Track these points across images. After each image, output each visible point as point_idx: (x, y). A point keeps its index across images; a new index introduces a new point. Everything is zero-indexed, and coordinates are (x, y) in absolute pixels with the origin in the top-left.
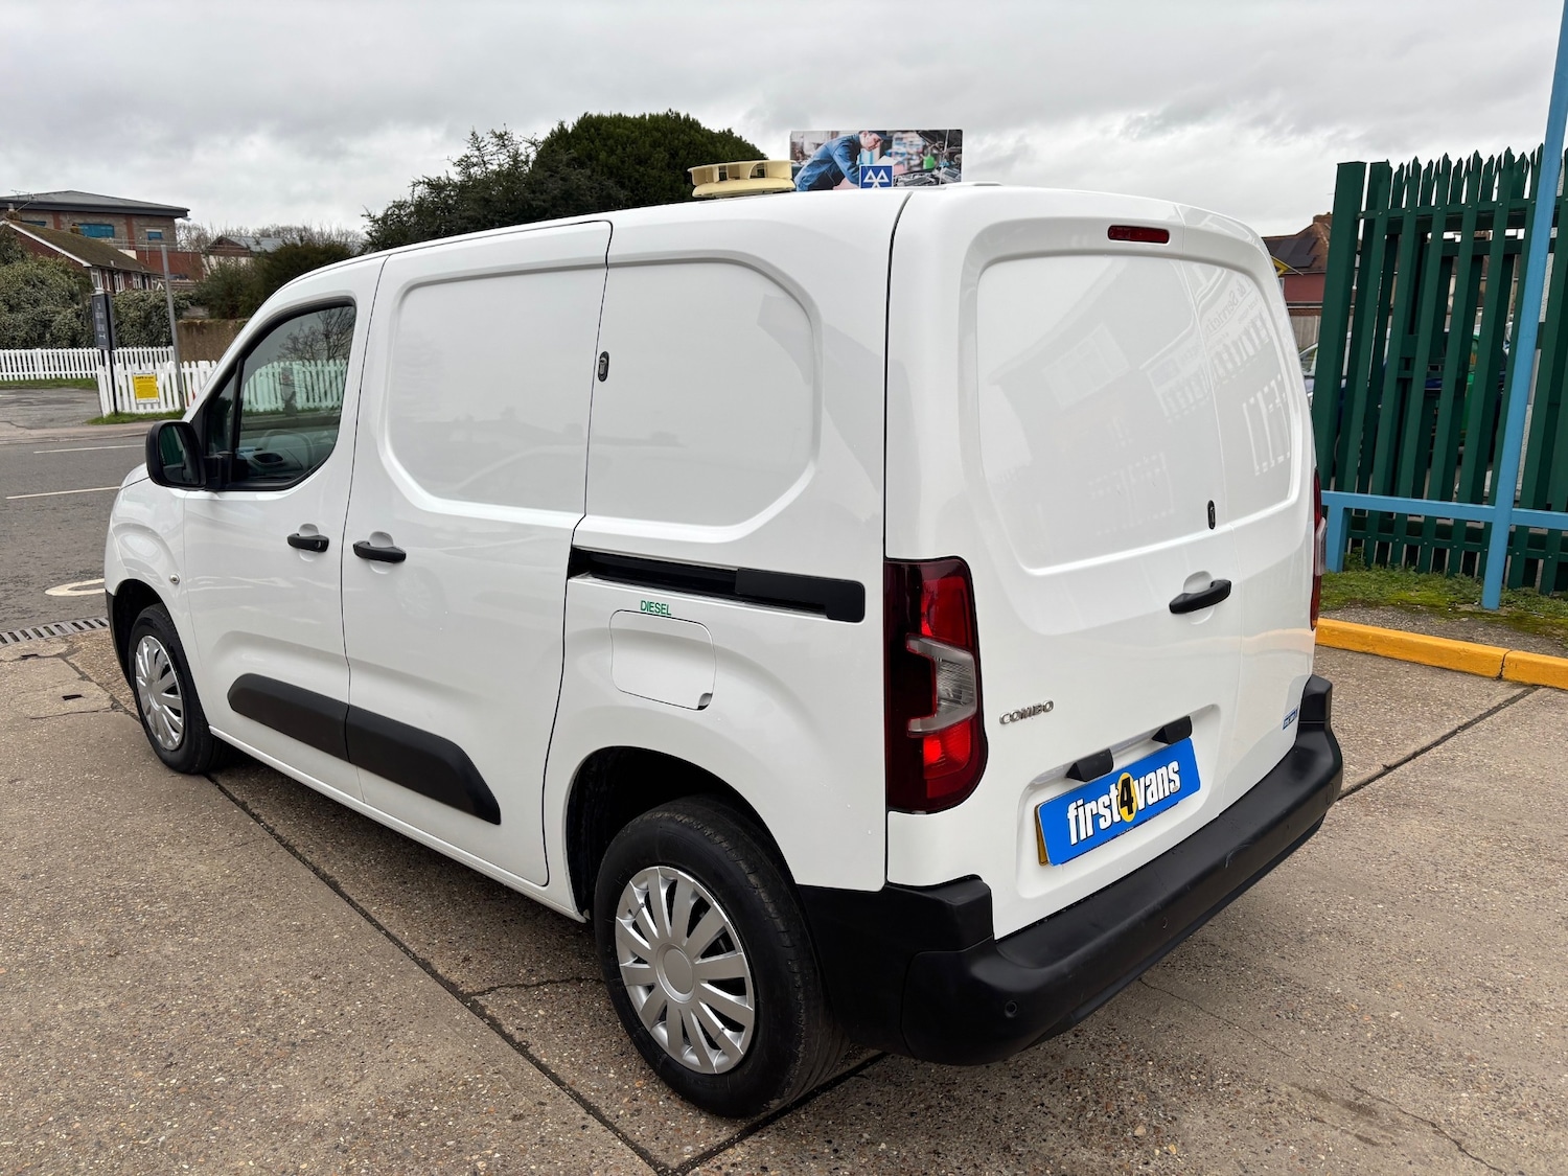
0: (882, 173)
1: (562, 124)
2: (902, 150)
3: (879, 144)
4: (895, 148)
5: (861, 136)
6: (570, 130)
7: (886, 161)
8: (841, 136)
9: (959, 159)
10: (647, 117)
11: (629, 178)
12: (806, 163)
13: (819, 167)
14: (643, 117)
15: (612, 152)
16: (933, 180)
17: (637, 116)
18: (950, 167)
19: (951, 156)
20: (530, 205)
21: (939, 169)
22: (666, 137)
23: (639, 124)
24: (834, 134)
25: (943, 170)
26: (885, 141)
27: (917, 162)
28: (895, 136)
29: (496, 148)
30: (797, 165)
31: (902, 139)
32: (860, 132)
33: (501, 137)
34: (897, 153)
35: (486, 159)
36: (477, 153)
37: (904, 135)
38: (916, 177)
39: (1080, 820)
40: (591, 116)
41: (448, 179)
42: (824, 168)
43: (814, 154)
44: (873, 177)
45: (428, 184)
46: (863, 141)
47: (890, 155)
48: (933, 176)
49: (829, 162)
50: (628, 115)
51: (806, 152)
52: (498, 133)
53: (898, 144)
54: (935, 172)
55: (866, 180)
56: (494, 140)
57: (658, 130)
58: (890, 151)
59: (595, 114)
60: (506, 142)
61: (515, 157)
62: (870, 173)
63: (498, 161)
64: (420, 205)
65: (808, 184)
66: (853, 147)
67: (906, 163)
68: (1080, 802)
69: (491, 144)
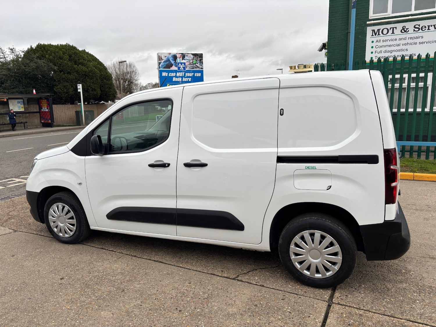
0: (183, 64)
1: (31, 46)
2: (188, 58)
3: (182, 57)
4: (186, 58)
5: (177, 54)
6: (34, 48)
7: (184, 61)
8: (172, 54)
9: (202, 61)
10: (59, 45)
11: (57, 63)
12: (163, 61)
13: (166, 62)
14: (58, 45)
15: (50, 55)
16: (196, 66)
17: (56, 45)
18: (200, 63)
19: (200, 60)
20: (25, 71)
21: (197, 63)
22: (67, 51)
23: (57, 47)
24: (170, 54)
25: (199, 64)
26: (183, 56)
27: (192, 61)
28: (186, 55)
29: (10, 53)
30: (160, 62)
31: (187, 55)
32: (177, 53)
33: (12, 49)
34: (186, 59)
35: (5, 56)
36: (2, 55)
37: (188, 55)
38: (192, 65)
40: (41, 44)
42: (168, 63)
43: (165, 59)
44: (181, 65)
46: (178, 56)
47: (185, 60)
48: (196, 65)
49: (169, 61)
50: (53, 44)
51: (162, 58)
53: (187, 57)
54: (197, 64)
55: (179, 66)
56: (9, 50)
57: (63, 49)
58: (185, 59)
59: (42, 43)
60: (14, 51)
61: (17, 56)
62: (180, 64)
63: (10, 57)
65: (163, 67)
66: (175, 57)
67: (189, 62)
69: (8, 52)
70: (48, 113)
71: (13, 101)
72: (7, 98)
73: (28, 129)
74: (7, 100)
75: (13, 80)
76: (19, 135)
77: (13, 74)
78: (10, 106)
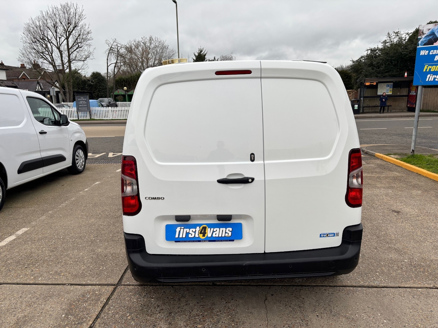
12: (423, 36)
13: (429, 37)
20: (401, 54)
29: (395, 37)
33: (397, 33)
35: (392, 40)
36: (389, 39)
39: (180, 232)
41: (378, 48)
43: (427, 33)
45: (371, 50)
49: (433, 35)
51: (424, 32)
52: (396, 32)
56: (394, 34)
61: (401, 38)
63: (395, 40)
64: (368, 56)
68: (183, 228)
69: (393, 35)
70: (415, 96)
71: (383, 84)
72: (377, 82)
73: (391, 112)
74: (377, 84)
75: (389, 64)
76: (386, 117)
77: (390, 58)
78: (378, 89)
